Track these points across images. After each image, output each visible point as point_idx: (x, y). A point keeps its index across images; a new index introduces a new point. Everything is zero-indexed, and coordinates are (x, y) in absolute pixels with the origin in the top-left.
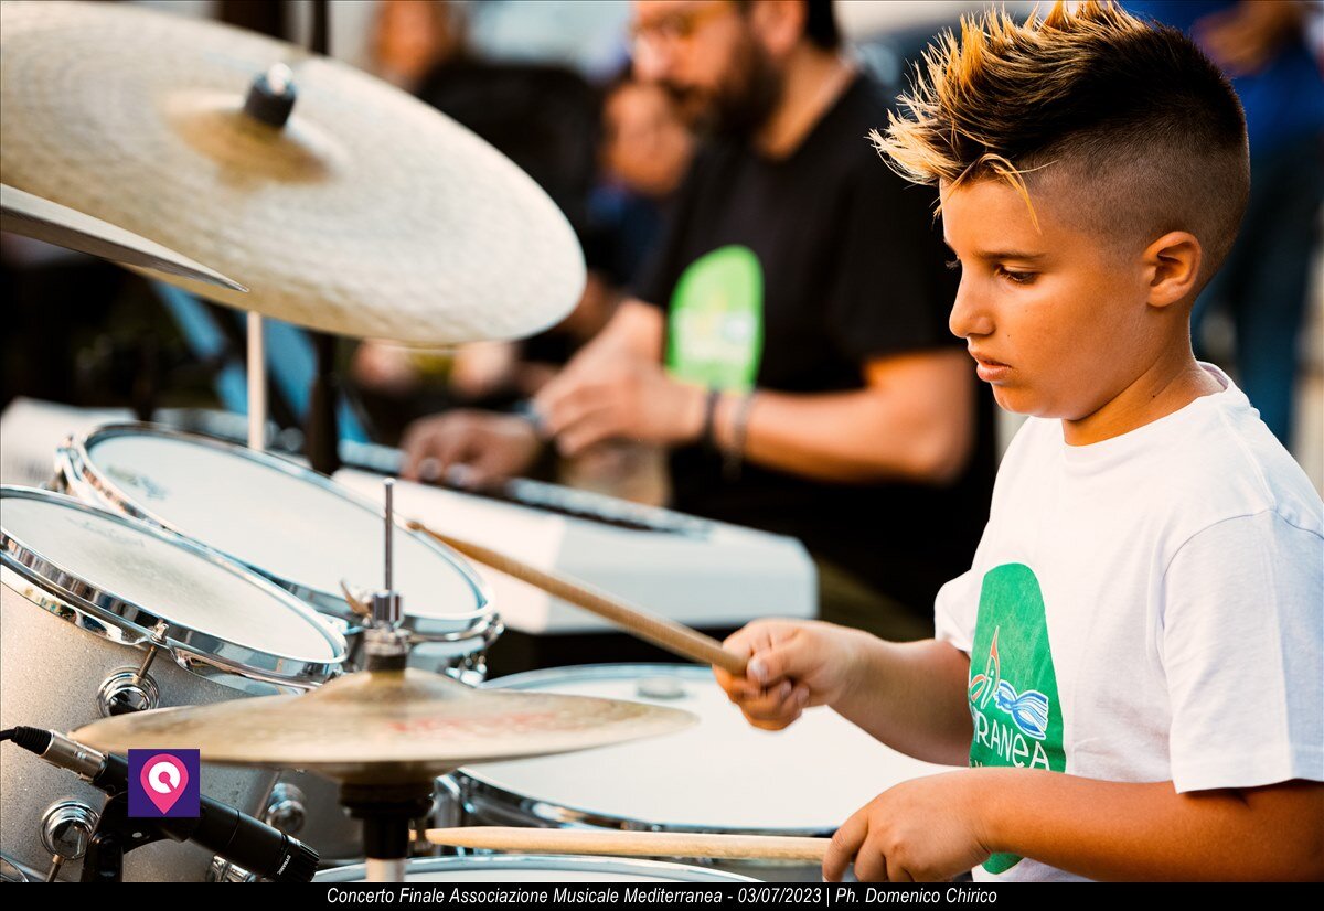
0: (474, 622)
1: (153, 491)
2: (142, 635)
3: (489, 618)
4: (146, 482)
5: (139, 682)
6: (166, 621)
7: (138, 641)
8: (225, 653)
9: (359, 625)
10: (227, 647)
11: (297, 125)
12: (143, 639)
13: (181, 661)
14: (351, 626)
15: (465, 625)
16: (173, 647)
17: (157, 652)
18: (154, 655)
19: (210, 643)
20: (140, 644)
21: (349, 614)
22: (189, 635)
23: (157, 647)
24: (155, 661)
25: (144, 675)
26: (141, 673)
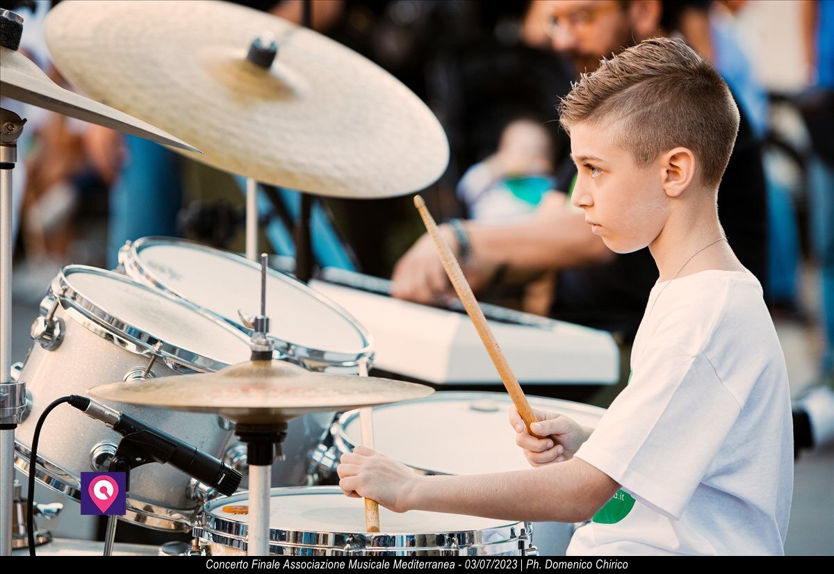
0: (360, 356)
1: (174, 275)
2: (147, 348)
3: (369, 355)
4: (170, 270)
5: (146, 375)
6: (162, 342)
7: (144, 352)
8: (198, 362)
9: (287, 354)
10: (200, 358)
11: (278, 66)
12: (148, 351)
13: (170, 365)
14: (281, 354)
15: (354, 357)
16: (165, 357)
17: (156, 359)
18: (154, 360)
19: (190, 356)
20: (147, 353)
21: (283, 348)
22: (178, 351)
23: (156, 356)
24: (155, 365)
25: (148, 371)
26: (146, 370)
